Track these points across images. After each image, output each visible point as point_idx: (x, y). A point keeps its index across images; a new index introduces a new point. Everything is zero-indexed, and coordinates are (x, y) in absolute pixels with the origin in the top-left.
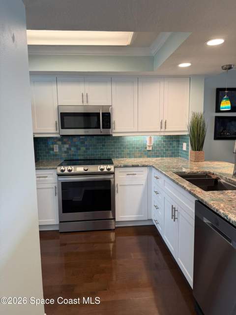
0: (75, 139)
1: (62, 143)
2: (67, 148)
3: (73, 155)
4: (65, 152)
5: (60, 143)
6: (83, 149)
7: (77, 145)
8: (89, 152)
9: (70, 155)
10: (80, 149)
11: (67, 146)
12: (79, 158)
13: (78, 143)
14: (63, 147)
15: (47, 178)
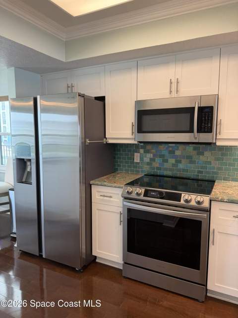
0: (162, 147)
1: (145, 152)
2: (151, 159)
3: (158, 168)
4: (148, 164)
5: (142, 151)
6: (172, 161)
7: (164, 155)
8: (181, 166)
9: (154, 169)
10: (167, 161)
11: (150, 156)
12: (166, 173)
13: (165, 152)
14: (146, 157)
15: (112, 199)
